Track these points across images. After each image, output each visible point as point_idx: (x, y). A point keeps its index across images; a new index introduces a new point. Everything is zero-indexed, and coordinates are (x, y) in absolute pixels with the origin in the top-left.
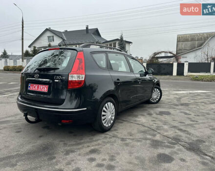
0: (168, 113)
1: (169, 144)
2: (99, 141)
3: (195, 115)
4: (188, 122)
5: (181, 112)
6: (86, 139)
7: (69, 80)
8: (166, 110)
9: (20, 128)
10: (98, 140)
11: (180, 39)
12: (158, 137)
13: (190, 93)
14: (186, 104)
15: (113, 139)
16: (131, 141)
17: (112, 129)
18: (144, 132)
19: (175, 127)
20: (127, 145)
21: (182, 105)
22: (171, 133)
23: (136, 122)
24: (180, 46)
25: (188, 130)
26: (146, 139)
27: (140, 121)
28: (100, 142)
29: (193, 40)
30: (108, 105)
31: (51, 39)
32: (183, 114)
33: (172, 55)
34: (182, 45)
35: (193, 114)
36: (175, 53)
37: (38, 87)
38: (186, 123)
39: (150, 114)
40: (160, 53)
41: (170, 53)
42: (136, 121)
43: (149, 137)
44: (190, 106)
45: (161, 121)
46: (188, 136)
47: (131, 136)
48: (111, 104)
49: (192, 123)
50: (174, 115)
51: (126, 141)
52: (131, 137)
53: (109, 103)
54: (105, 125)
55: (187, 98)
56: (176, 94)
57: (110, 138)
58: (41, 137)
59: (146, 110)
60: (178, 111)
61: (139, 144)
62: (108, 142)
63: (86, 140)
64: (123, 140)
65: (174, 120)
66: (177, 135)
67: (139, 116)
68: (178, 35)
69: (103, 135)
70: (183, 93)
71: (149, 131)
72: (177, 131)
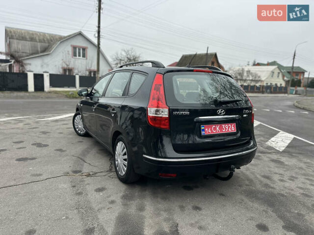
29: (32, 39)
37: (221, 128)
68: (6, 27)
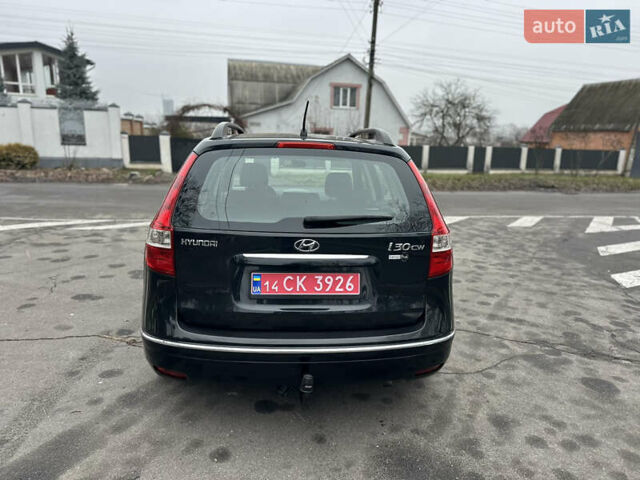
7: (434, 251)
11: (237, 74)
18: (478, 343)
24: (239, 92)
29: (267, 78)
35: (462, 279)
37: (310, 283)
41: (224, 109)
68: (229, 60)
71: (479, 339)
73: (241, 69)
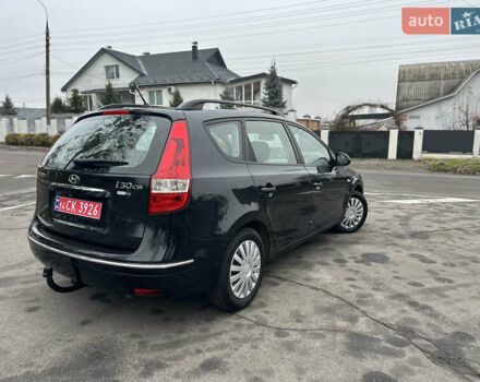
0: (382, 259)
1: (388, 345)
2: (223, 337)
3: (445, 264)
4: (431, 283)
5: (413, 255)
6: (193, 331)
7: (153, 191)
8: (378, 251)
9: (37, 300)
10: (220, 334)
11: (406, 76)
12: (362, 326)
13: (430, 205)
14: (421, 232)
15: (257, 331)
16: (299, 337)
17: (254, 303)
18: (329, 310)
19: (400, 296)
20: (290, 347)
21: (414, 235)
22: (392, 313)
23: (309, 283)
24: (404, 92)
25: (432, 304)
26: (335, 330)
27: (318, 280)
28: (225, 338)
29: (434, 77)
30: (244, 246)
31: (112, 73)
32: (416, 261)
33: (386, 111)
34: (411, 90)
35: (440, 261)
36: (393, 107)
37: (78, 207)
38: (427, 286)
39: (341, 261)
40: (360, 106)
41: (382, 107)
42: (308, 279)
43: (341, 324)
44: (430, 239)
45: (367, 279)
46: (433, 321)
47: (298, 321)
48: (253, 243)
49: (438, 284)
50: (397, 265)
51: (287, 335)
52: (299, 326)
53: (247, 242)
54: (237, 294)
55: (423, 216)
56: (398, 207)
57: (249, 327)
58: (84, 323)
59: (332, 249)
60: (405, 253)
61: (318, 343)
62: (245, 340)
63: (192, 334)
64: (280, 332)
65: (397, 278)
66: (408, 320)
67: (317, 267)
68: (401, 66)
69: (233, 320)
70: (414, 204)
71: (340, 307)
72: (406, 308)
73: (410, 72)
